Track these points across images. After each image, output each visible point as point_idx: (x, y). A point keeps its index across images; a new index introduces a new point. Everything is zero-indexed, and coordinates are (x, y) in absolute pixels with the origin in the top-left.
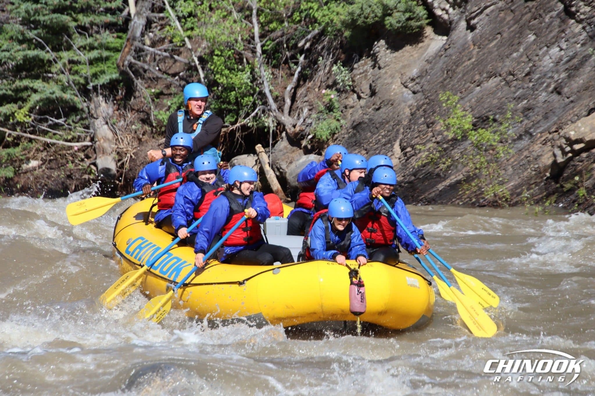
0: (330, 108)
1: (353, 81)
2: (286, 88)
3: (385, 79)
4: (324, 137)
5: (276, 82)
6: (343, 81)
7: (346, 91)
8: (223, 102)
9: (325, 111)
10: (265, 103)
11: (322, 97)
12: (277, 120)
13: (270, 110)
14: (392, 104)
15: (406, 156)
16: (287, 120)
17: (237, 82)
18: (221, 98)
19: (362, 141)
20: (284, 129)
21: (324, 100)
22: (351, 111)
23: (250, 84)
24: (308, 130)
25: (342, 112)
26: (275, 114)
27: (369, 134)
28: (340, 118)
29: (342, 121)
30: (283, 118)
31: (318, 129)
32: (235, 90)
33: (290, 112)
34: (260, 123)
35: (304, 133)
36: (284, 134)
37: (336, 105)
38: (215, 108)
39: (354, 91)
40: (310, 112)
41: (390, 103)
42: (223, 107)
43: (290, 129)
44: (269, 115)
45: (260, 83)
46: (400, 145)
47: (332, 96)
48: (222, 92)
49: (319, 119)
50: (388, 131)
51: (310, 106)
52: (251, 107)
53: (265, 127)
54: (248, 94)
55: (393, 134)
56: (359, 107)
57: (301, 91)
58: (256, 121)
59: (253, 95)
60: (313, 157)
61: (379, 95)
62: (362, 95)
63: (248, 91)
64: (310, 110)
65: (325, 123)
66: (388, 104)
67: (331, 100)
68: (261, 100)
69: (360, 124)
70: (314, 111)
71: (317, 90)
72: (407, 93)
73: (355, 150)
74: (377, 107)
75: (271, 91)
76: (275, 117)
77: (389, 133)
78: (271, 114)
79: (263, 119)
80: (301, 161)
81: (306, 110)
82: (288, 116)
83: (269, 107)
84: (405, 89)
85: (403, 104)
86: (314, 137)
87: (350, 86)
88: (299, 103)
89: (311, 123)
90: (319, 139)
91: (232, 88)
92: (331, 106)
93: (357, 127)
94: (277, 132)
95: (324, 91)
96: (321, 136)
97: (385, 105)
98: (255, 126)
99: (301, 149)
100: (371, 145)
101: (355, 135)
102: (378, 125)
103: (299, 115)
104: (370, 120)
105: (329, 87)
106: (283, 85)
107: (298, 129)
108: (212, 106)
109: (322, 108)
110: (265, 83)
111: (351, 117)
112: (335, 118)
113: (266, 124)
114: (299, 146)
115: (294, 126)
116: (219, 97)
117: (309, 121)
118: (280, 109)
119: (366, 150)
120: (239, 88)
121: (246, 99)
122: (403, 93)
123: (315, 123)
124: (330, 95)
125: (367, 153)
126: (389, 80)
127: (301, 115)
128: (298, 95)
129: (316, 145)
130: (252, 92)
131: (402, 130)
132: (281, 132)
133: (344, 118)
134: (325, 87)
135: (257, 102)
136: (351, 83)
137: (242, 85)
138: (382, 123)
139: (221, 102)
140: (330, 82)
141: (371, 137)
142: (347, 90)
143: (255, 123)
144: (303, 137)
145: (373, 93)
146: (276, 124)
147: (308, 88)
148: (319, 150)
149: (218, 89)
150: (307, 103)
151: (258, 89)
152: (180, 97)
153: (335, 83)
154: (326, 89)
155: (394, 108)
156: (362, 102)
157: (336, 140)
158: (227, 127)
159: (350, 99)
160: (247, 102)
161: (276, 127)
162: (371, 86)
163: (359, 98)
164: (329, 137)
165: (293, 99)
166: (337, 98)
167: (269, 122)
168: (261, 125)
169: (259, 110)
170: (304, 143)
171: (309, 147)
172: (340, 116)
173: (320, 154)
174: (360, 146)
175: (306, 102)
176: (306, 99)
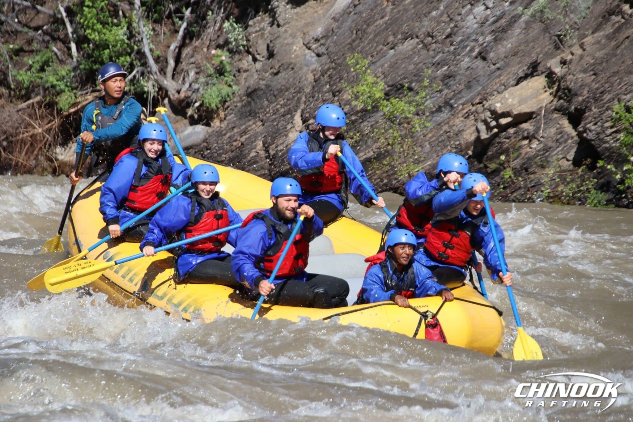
0: (220, 71)
1: (248, 40)
2: (169, 47)
3: (285, 39)
4: (213, 106)
5: (158, 39)
6: (236, 40)
7: (239, 52)
8: (95, 62)
9: (215, 75)
10: (145, 64)
11: (212, 59)
12: (158, 84)
13: (150, 72)
14: (293, 69)
15: (308, 128)
16: (169, 84)
17: (111, 39)
18: (92, 56)
19: (257, 111)
20: (167, 95)
21: (213, 62)
22: (245, 75)
23: (126, 41)
24: (194, 97)
25: (234, 76)
26: (156, 77)
27: (266, 102)
28: (232, 83)
29: (235, 87)
30: (165, 82)
31: (206, 96)
32: (108, 48)
33: (173, 75)
34: (138, 87)
35: (189, 100)
36: (166, 101)
37: (228, 68)
38: (85, 69)
39: (248, 52)
40: (198, 76)
41: (291, 67)
42: (94, 67)
43: (173, 95)
44: (149, 78)
45: (139, 41)
46: (302, 116)
47: (224, 58)
48: (94, 50)
49: (208, 84)
50: (288, 100)
51: (197, 68)
52: (127, 68)
53: (144, 92)
54: (124, 53)
55: (294, 103)
56: (254, 70)
57: (187, 51)
58: (134, 85)
59: (130, 55)
60: (199, 128)
61: (277, 57)
62: (258, 57)
63: (125, 49)
64: (197, 73)
65: (214, 88)
66: (288, 68)
67: (221, 62)
68: (140, 61)
69: (255, 90)
70: (201, 74)
71: (205, 50)
72: (310, 56)
73: (250, 120)
74: (275, 71)
75: (151, 50)
76: (156, 81)
77: (289, 102)
78: (152, 77)
79: (142, 82)
80: (186, 132)
81: (192, 74)
82: (171, 80)
83: (149, 69)
84: (307, 51)
85: (305, 69)
86: (201, 105)
87: (244, 46)
88: (184, 65)
89: (198, 89)
90: (208, 108)
91: (105, 46)
92: (222, 69)
93: (252, 94)
94: (158, 99)
95: (213, 52)
96: (210, 104)
97: (285, 70)
98: (133, 91)
99: (186, 118)
100: (268, 115)
101: (249, 103)
102: (276, 93)
103: (184, 79)
104: (268, 86)
105: (219, 47)
106: (165, 43)
107: (182, 95)
108: (82, 67)
109: (211, 71)
110: (144, 40)
111: (245, 82)
112: (226, 83)
113: (146, 89)
114: (184, 115)
115: (179, 92)
116: (89, 56)
117: (196, 86)
118: (163, 71)
119: (262, 121)
120: (114, 46)
121: (122, 59)
122: (305, 55)
123: (203, 89)
124: (221, 56)
125: (263, 125)
126: (290, 40)
127: (186, 79)
128: (183, 55)
129: (204, 114)
130: (129, 50)
131: (304, 99)
132: (163, 99)
133: (237, 83)
134: (215, 47)
135: (134, 62)
136: (245, 43)
137: (117, 41)
138: (280, 91)
139: (92, 62)
140: (221, 41)
141: (268, 106)
142: (241, 51)
143: (132, 88)
144: (189, 105)
145: (271, 55)
146: (157, 89)
147: (196, 47)
148: (208, 121)
149: (88, 46)
150: (194, 65)
151: (136, 48)
152: (44, 55)
153: (227, 42)
154: (216, 49)
155: (295, 72)
156: (258, 65)
157: (227, 109)
158: (99, 91)
159: (244, 62)
160: (123, 62)
161: (158, 92)
162: (268, 46)
163: (255, 60)
164: (219, 106)
165: (178, 60)
166: (229, 60)
167: (149, 87)
168: (139, 89)
169: (138, 72)
170: (190, 112)
171: (196, 116)
172: (233, 81)
173: (208, 125)
174: (255, 117)
175: (192, 63)
176: (192, 60)
